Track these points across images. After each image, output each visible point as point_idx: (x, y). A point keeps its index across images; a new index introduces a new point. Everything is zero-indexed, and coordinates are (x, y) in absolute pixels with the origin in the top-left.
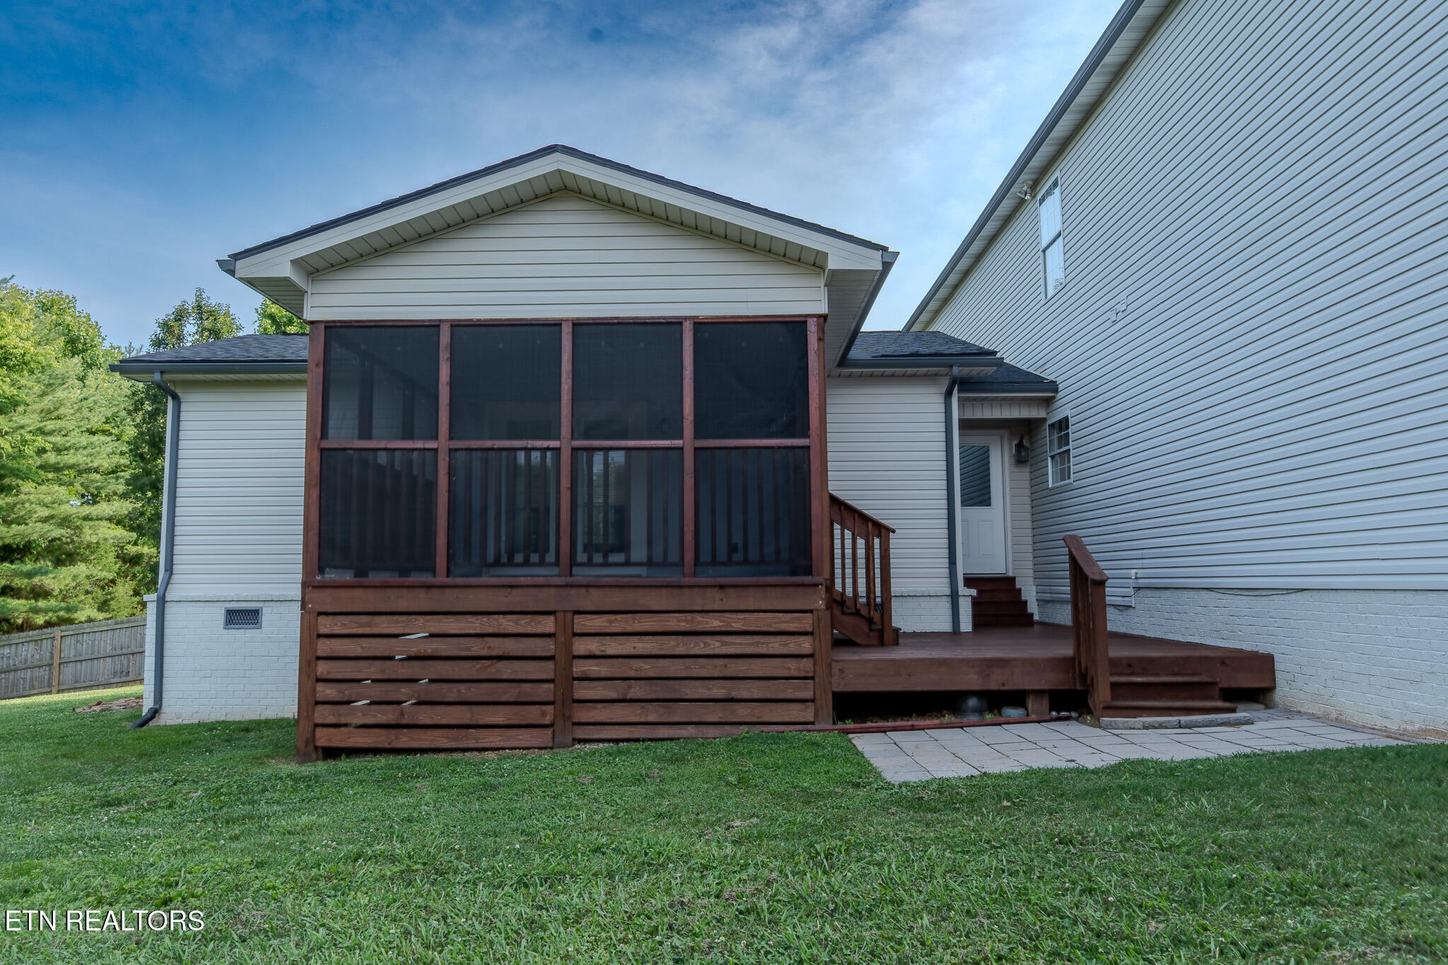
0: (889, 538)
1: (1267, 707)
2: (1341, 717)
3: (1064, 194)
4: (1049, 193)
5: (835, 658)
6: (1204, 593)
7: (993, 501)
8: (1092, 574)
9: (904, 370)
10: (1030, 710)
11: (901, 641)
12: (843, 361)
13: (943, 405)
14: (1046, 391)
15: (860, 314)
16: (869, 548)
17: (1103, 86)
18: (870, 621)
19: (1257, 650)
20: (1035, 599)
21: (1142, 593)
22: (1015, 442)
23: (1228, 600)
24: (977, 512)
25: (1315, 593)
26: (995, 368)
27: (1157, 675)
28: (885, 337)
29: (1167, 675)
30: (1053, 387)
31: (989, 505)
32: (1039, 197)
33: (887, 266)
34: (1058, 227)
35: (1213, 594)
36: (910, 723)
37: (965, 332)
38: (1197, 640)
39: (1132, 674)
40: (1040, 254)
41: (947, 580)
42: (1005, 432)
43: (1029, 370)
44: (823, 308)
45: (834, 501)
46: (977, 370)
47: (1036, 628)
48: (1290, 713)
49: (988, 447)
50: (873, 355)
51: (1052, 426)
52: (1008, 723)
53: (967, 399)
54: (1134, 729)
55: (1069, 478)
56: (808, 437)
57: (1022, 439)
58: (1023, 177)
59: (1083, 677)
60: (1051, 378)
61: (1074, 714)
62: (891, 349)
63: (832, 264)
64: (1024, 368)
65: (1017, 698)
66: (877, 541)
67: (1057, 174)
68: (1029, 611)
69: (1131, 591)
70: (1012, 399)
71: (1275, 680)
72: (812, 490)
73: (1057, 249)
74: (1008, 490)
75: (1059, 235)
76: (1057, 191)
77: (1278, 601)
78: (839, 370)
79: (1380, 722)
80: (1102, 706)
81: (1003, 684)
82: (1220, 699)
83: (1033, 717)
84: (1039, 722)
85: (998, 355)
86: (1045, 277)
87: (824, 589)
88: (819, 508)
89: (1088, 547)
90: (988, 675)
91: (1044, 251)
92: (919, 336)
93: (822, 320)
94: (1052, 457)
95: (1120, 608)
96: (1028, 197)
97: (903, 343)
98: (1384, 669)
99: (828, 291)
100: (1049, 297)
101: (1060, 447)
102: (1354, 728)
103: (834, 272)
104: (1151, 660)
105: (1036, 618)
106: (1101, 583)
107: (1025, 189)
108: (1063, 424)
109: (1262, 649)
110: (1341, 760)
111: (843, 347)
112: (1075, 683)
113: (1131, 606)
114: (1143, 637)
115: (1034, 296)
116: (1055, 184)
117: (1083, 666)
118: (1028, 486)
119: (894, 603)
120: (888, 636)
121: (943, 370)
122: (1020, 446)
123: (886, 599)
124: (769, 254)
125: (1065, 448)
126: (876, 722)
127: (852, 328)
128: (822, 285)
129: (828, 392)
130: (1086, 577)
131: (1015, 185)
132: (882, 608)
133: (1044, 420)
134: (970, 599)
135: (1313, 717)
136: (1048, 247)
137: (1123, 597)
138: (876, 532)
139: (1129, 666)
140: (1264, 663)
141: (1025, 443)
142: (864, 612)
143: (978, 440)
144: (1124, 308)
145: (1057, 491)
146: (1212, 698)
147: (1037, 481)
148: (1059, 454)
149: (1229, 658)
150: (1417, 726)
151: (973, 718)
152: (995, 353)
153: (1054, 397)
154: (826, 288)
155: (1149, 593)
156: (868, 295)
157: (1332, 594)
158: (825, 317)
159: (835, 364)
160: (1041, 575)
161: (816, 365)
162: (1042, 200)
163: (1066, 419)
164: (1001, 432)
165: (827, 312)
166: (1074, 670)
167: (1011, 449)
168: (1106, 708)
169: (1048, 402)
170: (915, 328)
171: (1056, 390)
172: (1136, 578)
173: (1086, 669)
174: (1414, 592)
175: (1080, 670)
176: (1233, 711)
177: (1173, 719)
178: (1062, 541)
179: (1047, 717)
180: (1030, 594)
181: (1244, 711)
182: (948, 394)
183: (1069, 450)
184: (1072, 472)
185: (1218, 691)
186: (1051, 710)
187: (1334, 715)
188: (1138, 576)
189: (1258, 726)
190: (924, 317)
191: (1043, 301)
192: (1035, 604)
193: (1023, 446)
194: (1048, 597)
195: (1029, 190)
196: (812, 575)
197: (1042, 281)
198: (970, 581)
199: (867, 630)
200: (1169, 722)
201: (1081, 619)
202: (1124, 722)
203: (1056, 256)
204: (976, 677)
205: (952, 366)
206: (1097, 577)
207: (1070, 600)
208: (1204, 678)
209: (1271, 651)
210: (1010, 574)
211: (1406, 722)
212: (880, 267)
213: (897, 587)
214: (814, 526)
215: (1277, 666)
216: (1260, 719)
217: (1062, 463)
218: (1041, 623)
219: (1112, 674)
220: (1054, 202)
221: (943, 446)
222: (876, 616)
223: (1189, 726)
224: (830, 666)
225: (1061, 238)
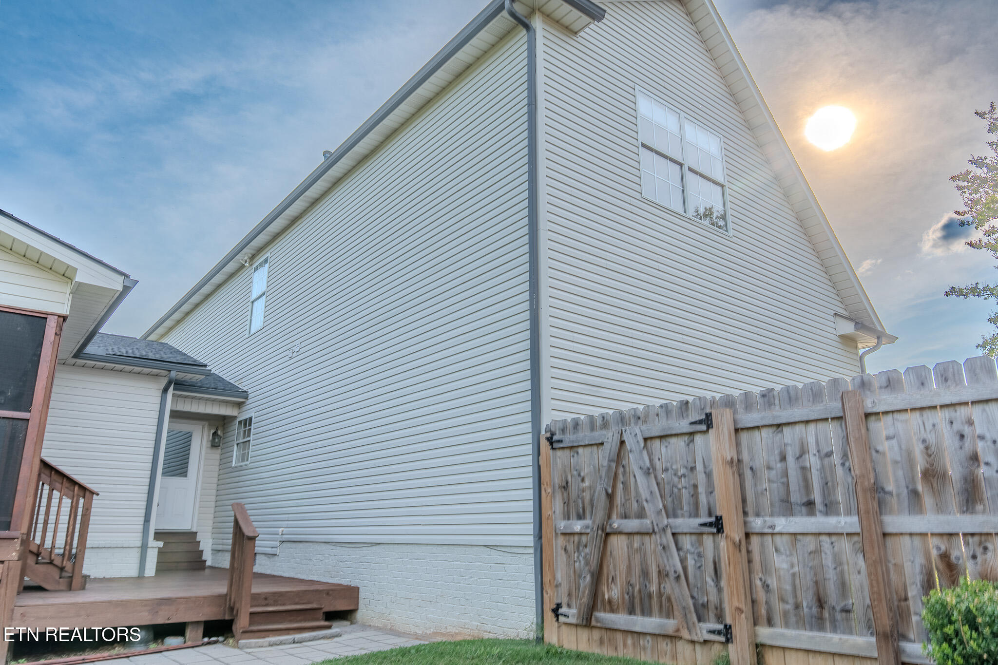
0: (92, 500)
1: (352, 623)
2: (392, 628)
3: (271, 269)
4: (261, 265)
5: (18, 604)
6: (323, 545)
7: (189, 473)
8: (248, 532)
9: (132, 368)
10: (187, 637)
11: (87, 586)
12: (78, 354)
13: (160, 399)
14: (240, 398)
15: (98, 320)
16: (74, 508)
17: (304, 208)
18: (62, 569)
19: (350, 584)
20: (210, 549)
21: (284, 545)
22: (212, 431)
23: (338, 550)
24: (176, 482)
25: (386, 546)
26: (205, 376)
27: (284, 605)
28: (122, 340)
29: (291, 604)
30: (245, 395)
31: (186, 476)
32: (255, 266)
33: (126, 289)
34: (264, 289)
35: (328, 546)
36: (82, 657)
37: (189, 347)
38: (315, 578)
39: (267, 605)
40: (250, 303)
41: (140, 535)
42: (206, 424)
43: (231, 381)
44: (65, 310)
45: (45, 464)
46: (190, 376)
47: (207, 571)
48: (366, 627)
49: (192, 433)
50: (108, 353)
51: (240, 422)
52: (168, 650)
53: (180, 396)
54: (262, 647)
55: (247, 460)
56: (30, 411)
57: (217, 429)
58: (245, 250)
59: (232, 609)
60: (245, 389)
61: (221, 639)
62: (124, 351)
63: (79, 278)
64: (227, 379)
65: (178, 629)
66: (82, 501)
67: (268, 254)
68: (204, 558)
69: (278, 543)
70: (214, 400)
71: (358, 605)
72: (24, 456)
73: (262, 302)
74: (202, 466)
75: (264, 294)
76: (267, 265)
77: (365, 551)
78: (74, 360)
79: (414, 629)
80: (241, 631)
81: (168, 619)
82: (322, 619)
83: (189, 643)
84: (193, 647)
85: (208, 368)
86: (251, 320)
87: (19, 541)
88: (28, 470)
89: (248, 511)
90: (157, 612)
91: (253, 302)
92: (150, 344)
93: (62, 319)
94: (238, 444)
95: (269, 556)
96: (247, 264)
97: (136, 347)
98: (417, 594)
99: (73, 297)
100: (251, 334)
101: (244, 438)
102: (399, 634)
103: (80, 284)
104: (281, 594)
105: (208, 563)
106: (253, 539)
107: (246, 258)
108: (248, 422)
109: (353, 584)
110: (385, 658)
111: (81, 343)
112: (224, 614)
113: (275, 555)
114: (281, 577)
115: (242, 330)
116: (266, 261)
117: (232, 601)
118: (218, 464)
119: (88, 554)
120: (76, 582)
121: (165, 373)
122: (215, 434)
123: (80, 551)
124: (23, 258)
125: (248, 439)
126: (50, 659)
127: (91, 330)
128: (68, 292)
129: (56, 375)
130: (243, 534)
131: (240, 254)
132: (75, 558)
133: (235, 417)
134: (157, 550)
135: (378, 629)
136: (256, 300)
137: (272, 548)
138: (81, 494)
139: (266, 599)
140: (352, 592)
141: (219, 432)
142: (58, 561)
143: (184, 427)
144: (298, 349)
145: (239, 469)
146: (317, 620)
147: (224, 462)
148: (243, 442)
149: (332, 590)
150: (432, 630)
151: (139, 649)
152: (205, 366)
153: (243, 403)
154: (71, 295)
155: (289, 545)
156: (108, 307)
157: (396, 546)
158: (65, 318)
159: (72, 355)
160: (217, 530)
161: (50, 353)
162: (256, 269)
163: (251, 419)
164: (204, 423)
165: (68, 313)
166: (225, 604)
167: (209, 436)
168: (244, 632)
169: (239, 405)
170: (152, 337)
171: (247, 398)
172: (282, 534)
173: (234, 603)
174: (437, 546)
175: (230, 604)
176: (329, 627)
177: (290, 637)
178: (231, 507)
179: (200, 643)
180: (207, 545)
181: (338, 627)
182: (165, 390)
183: (249, 441)
184: (249, 457)
185: (322, 615)
186: (204, 637)
187: (389, 627)
188: (284, 532)
189: (345, 637)
190: (160, 330)
191: (247, 336)
192: (210, 552)
193: (218, 435)
194: (220, 547)
195: (248, 260)
196: (9, 530)
197: (248, 322)
198: (159, 535)
199: (57, 577)
200: (287, 640)
201: (235, 565)
202: (256, 643)
203: (260, 307)
204: (147, 614)
205: (170, 371)
206: (251, 534)
207: (230, 549)
208: (315, 606)
209: (358, 585)
210: (194, 530)
211: (426, 629)
212: (120, 289)
213: (92, 539)
214: (19, 488)
215: (361, 595)
216: (346, 633)
217: (244, 449)
218: (211, 567)
219: (252, 606)
220: (264, 271)
221: (154, 429)
222: (68, 565)
223: (300, 642)
224: (13, 610)
225: (265, 296)
